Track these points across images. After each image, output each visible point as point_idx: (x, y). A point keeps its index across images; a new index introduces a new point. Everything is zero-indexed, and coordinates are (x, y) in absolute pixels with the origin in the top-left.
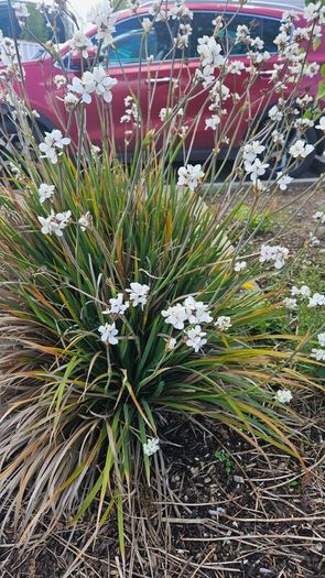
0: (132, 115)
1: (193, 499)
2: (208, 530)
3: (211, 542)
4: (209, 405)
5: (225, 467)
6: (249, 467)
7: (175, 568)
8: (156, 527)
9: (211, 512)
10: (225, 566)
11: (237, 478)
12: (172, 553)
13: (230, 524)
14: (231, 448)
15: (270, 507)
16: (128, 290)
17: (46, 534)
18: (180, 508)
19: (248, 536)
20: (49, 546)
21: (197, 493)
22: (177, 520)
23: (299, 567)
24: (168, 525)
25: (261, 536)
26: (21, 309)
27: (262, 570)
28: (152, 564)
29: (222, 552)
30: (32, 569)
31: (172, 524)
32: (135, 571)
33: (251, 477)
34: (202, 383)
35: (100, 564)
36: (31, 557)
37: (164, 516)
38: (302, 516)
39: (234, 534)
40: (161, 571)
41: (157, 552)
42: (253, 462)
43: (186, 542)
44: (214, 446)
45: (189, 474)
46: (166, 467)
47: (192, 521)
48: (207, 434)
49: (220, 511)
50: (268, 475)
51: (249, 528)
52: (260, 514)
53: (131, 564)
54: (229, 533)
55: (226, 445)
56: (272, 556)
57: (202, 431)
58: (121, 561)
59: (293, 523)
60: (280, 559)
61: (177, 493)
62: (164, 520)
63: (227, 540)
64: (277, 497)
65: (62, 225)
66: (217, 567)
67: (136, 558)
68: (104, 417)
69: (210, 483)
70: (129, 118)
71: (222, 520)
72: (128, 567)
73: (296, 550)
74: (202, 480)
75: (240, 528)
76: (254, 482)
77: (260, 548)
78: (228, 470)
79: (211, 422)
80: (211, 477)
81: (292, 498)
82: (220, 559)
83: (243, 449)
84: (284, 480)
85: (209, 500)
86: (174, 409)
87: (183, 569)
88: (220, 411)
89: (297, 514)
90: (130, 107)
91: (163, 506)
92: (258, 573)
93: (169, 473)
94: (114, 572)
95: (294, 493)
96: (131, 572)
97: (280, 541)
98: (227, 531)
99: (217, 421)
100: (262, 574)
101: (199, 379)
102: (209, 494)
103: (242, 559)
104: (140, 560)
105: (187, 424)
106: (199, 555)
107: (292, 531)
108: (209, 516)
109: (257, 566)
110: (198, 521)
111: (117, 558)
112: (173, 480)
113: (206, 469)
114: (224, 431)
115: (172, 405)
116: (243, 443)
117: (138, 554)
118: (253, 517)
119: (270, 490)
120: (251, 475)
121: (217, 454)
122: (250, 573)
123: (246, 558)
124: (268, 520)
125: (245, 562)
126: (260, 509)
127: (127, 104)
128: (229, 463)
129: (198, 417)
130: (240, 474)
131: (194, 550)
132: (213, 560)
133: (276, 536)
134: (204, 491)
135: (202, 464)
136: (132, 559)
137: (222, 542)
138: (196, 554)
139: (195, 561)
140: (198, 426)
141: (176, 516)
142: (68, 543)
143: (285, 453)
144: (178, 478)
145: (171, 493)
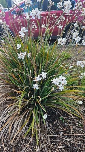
0: (34, 27)
1: (54, 130)
2: (59, 138)
3: (60, 141)
4: (58, 105)
5: (62, 121)
6: (69, 121)
7: (51, 148)
8: (46, 137)
9: (60, 133)
10: (64, 147)
11: (66, 124)
12: (50, 144)
13: (65, 136)
14: (63, 116)
15: (75, 131)
16: (41, 74)
17: (17, 140)
18: (52, 132)
19: (70, 139)
20: (18, 143)
21: (56, 128)
22: (51, 135)
23: (84, 147)
24: (49, 137)
25: (73, 139)
26: (8, 80)
27: (74, 148)
28: (45, 147)
29: (63, 143)
30: (14, 149)
31: (50, 136)
32: (41, 149)
33: (69, 124)
34: (57, 99)
35: (32, 148)
36: (13, 146)
37: (47, 134)
38: (84, 133)
39: (66, 139)
40: (48, 149)
41: (46, 144)
42: (70, 119)
43: (54, 141)
44: (59, 116)
45: (53, 123)
46: (47, 122)
47: (55, 135)
48: (57, 112)
49: (62, 133)
50: (74, 123)
51: (70, 137)
52: (72, 133)
53: (40, 147)
54: (65, 138)
55: (62, 115)
56: (76, 144)
57: (56, 112)
58: (37, 146)
59: (81, 135)
60: (79, 145)
61: (50, 128)
62: (47, 135)
63: (64, 140)
64: (76, 129)
65: (24, 56)
66: (63, 147)
67: (41, 146)
68: (31, 109)
69: (59, 125)
70: (33, 27)
71: (62, 135)
72: (39, 148)
73: (82, 142)
74: (57, 125)
75: (67, 137)
76: (70, 125)
77: (73, 142)
78: (63, 122)
79: (58, 109)
80: (59, 124)
81: (80, 129)
82: (63, 145)
83: (67, 116)
84: (78, 124)
85: (59, 130)
86: (48, 106)
87: (53, 148)
88: (60, 106)
89: (82, 133)
90: (34, 24)
91: (47, 132)
92: (73, 149)
93: (48, 123)
94: (35, 150)
95: (81, 127)
96: (40, 149)
97: (78, 140)
98: (64, 138)
99: (59, 109)
100: (74, 149)
101: (56, 98)
102: (59, 128)
103: (69, 145)
104: (42, 146)
105: (52, 110)
106: (57, 144)
107: (81, 138)
108: (59, 134)
109: (73, 147)
110: (56, 135)
111: (36, 146)
112: (49, 125)
113: (58, 122)
114: (61, 112)
115: (48, 105)
116: (66, 115)
117: (42, 145)
118: (71, 134)
119: (74, 127)
120: (69, 123)
121: (60, 118)
122: (71, 149)
123: (70, 145)
124: (75, 135)
125: (70, 146)
126: (72, 132)
127: (33, 23)
128: (63, 120)
129: (54, 108)
130: (67, 123)
131: (56, 143)
132: (61, 146)
133: (77, 139)
134: (58, 128)
135: (56, 120)
136: (40, 146)
137: (63, 141)
138: (56, 144)
139: (56, 146)
140: (55, 111)
141: (50, 134)
142: (23, 142)
143: (78, 117)
144: (50, 124)
145: (49, 128)
